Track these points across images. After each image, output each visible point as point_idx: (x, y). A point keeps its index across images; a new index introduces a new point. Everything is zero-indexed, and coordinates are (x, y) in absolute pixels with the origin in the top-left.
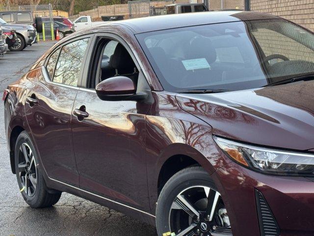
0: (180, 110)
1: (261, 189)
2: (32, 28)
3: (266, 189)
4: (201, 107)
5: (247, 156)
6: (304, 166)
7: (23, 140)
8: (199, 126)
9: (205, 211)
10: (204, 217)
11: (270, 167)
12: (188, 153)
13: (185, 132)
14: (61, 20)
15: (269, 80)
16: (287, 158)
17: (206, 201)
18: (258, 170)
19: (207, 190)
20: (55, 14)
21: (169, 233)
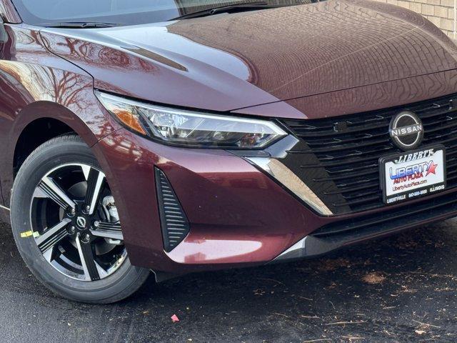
1: (163, 168)
3: (170, 167)
4: (80, 48)
5: (144, 121)
6: (224, 133)
8: (76, 76)
9: (83, 201)
10: (81, 208)
11: (176, 136)
12: (62, 118)
13: (55, 87)
15: (181, 10)
16: (200, 122)
17: (85, 185)
18: (158, 141)
19: (86, 169)
21: (29, 233)
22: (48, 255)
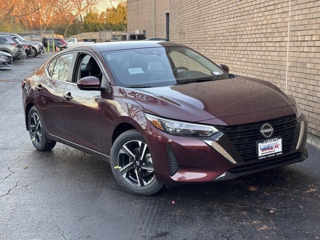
0: (126, 97)
1: (170, 143)
2: (41, 44)
3: (173, 143)
4: (138, 95)
5: (163, 125)
6: (194, 130)
7: (33, 111)
8: (136, 106)
9: (138, 155)
10: (138, 158)
11: (175, 131)
12: (130, 122)
13: (128, 109)
14: (59, 40)
15: (177, 81)
16: (185, 126)
17: (139, 149)
18: (169, 133)
19: (140, 143)
20: (55, 36)
21: (117, 167)
22: (124, 176)
